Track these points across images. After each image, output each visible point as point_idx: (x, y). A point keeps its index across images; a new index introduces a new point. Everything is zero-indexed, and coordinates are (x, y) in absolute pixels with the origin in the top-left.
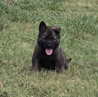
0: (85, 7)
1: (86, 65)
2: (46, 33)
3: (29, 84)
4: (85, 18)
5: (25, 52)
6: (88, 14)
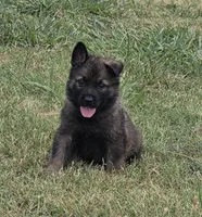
0: (168, 7)
1: (174, 153)
4: (168, 35)
5: (31, 120)
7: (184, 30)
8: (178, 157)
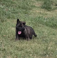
0: (40, 13)
2: (19, 24)
3: (15, 45)
5: (13, 32)
6: (41, 16)
7: (42, 17)
8: (41, 38)
